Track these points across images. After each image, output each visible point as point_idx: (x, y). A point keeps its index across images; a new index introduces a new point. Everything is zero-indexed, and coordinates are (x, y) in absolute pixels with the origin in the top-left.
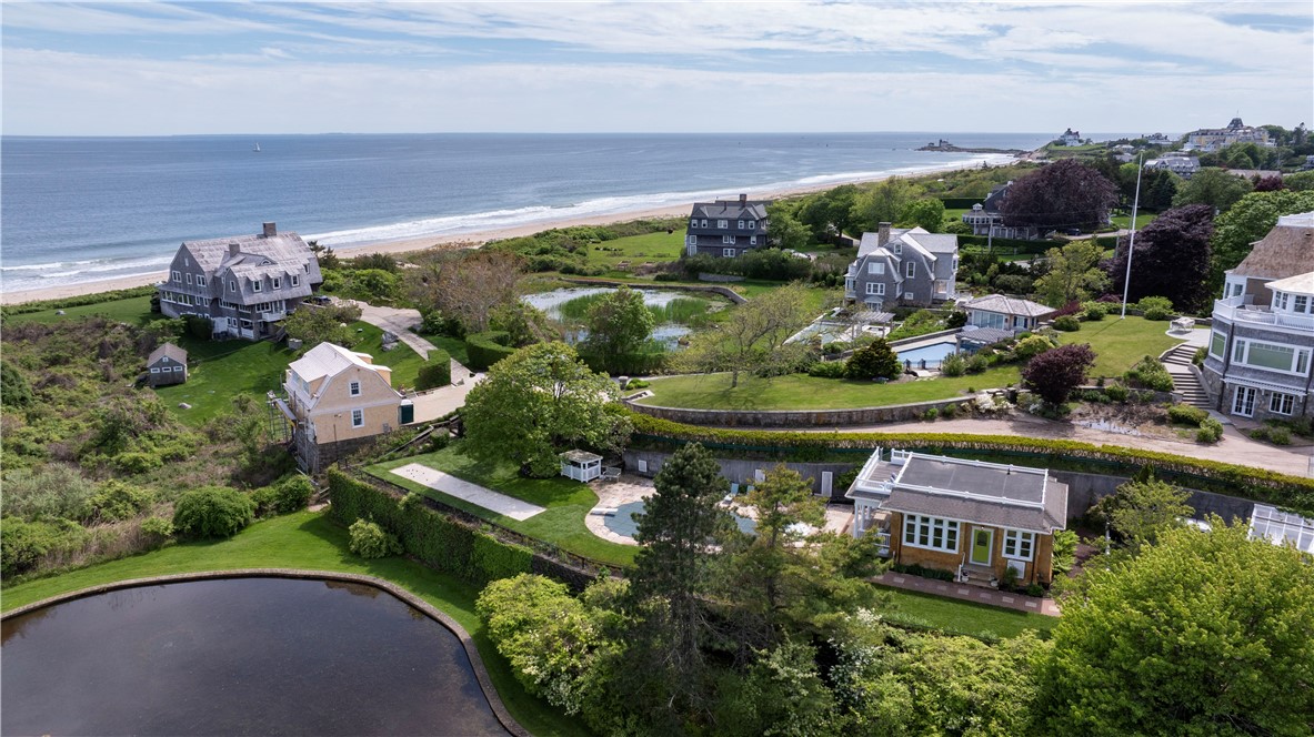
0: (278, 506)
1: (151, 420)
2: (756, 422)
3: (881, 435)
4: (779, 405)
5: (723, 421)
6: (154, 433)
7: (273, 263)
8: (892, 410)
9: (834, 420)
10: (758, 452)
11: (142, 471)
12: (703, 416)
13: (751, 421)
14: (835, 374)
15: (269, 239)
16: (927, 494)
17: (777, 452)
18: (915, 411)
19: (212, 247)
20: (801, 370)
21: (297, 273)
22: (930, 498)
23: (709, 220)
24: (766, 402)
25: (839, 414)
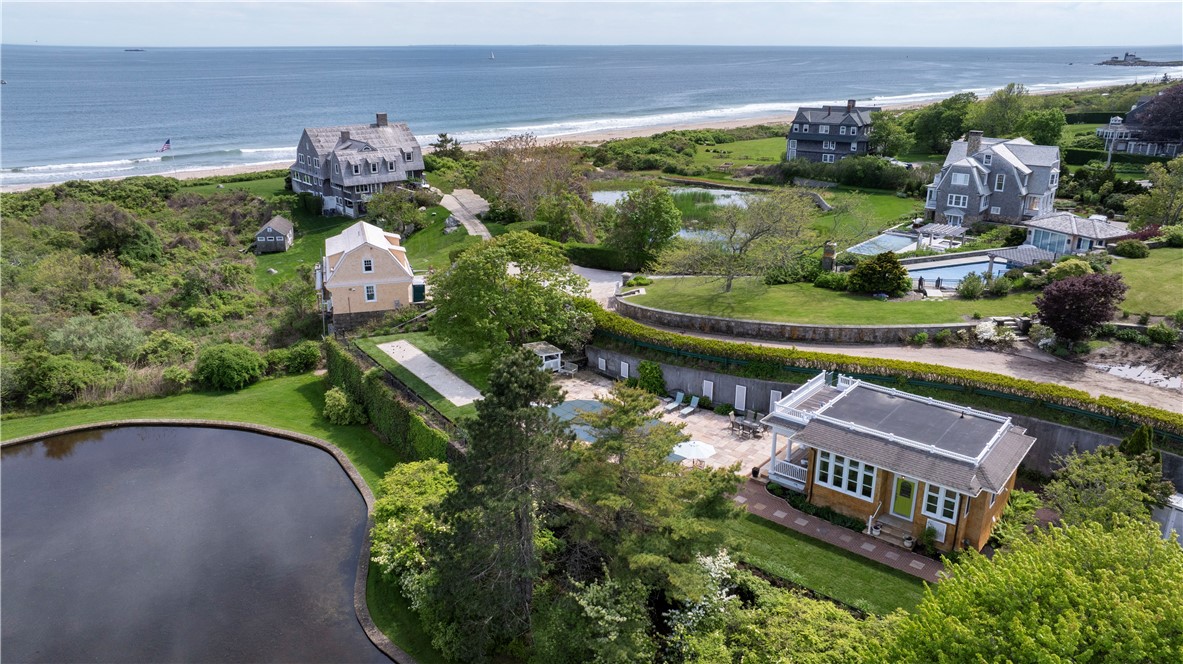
0: (288, 367)
1: (225, 281)
2: (729, 331)
3: (842, 357)
4: (757, 314)
5: (697, 326)
6: (225, 293)
7: (374, 150)
8: (874, 330)
9: (810, 335)
10: (711, 362)
11: (204, 325)
12: (678, 319)
13: (724, 328)
14: (838, 287)
15: (381, 129)
16: (847, 431)
17: (729, 364)
18: (901, 334)
19: (329, 134)
20: (807, 279)
21: (394, 159)
22: (849, 435)
23: (811, 125)
24: (746, 310)
25: (815, 330)
